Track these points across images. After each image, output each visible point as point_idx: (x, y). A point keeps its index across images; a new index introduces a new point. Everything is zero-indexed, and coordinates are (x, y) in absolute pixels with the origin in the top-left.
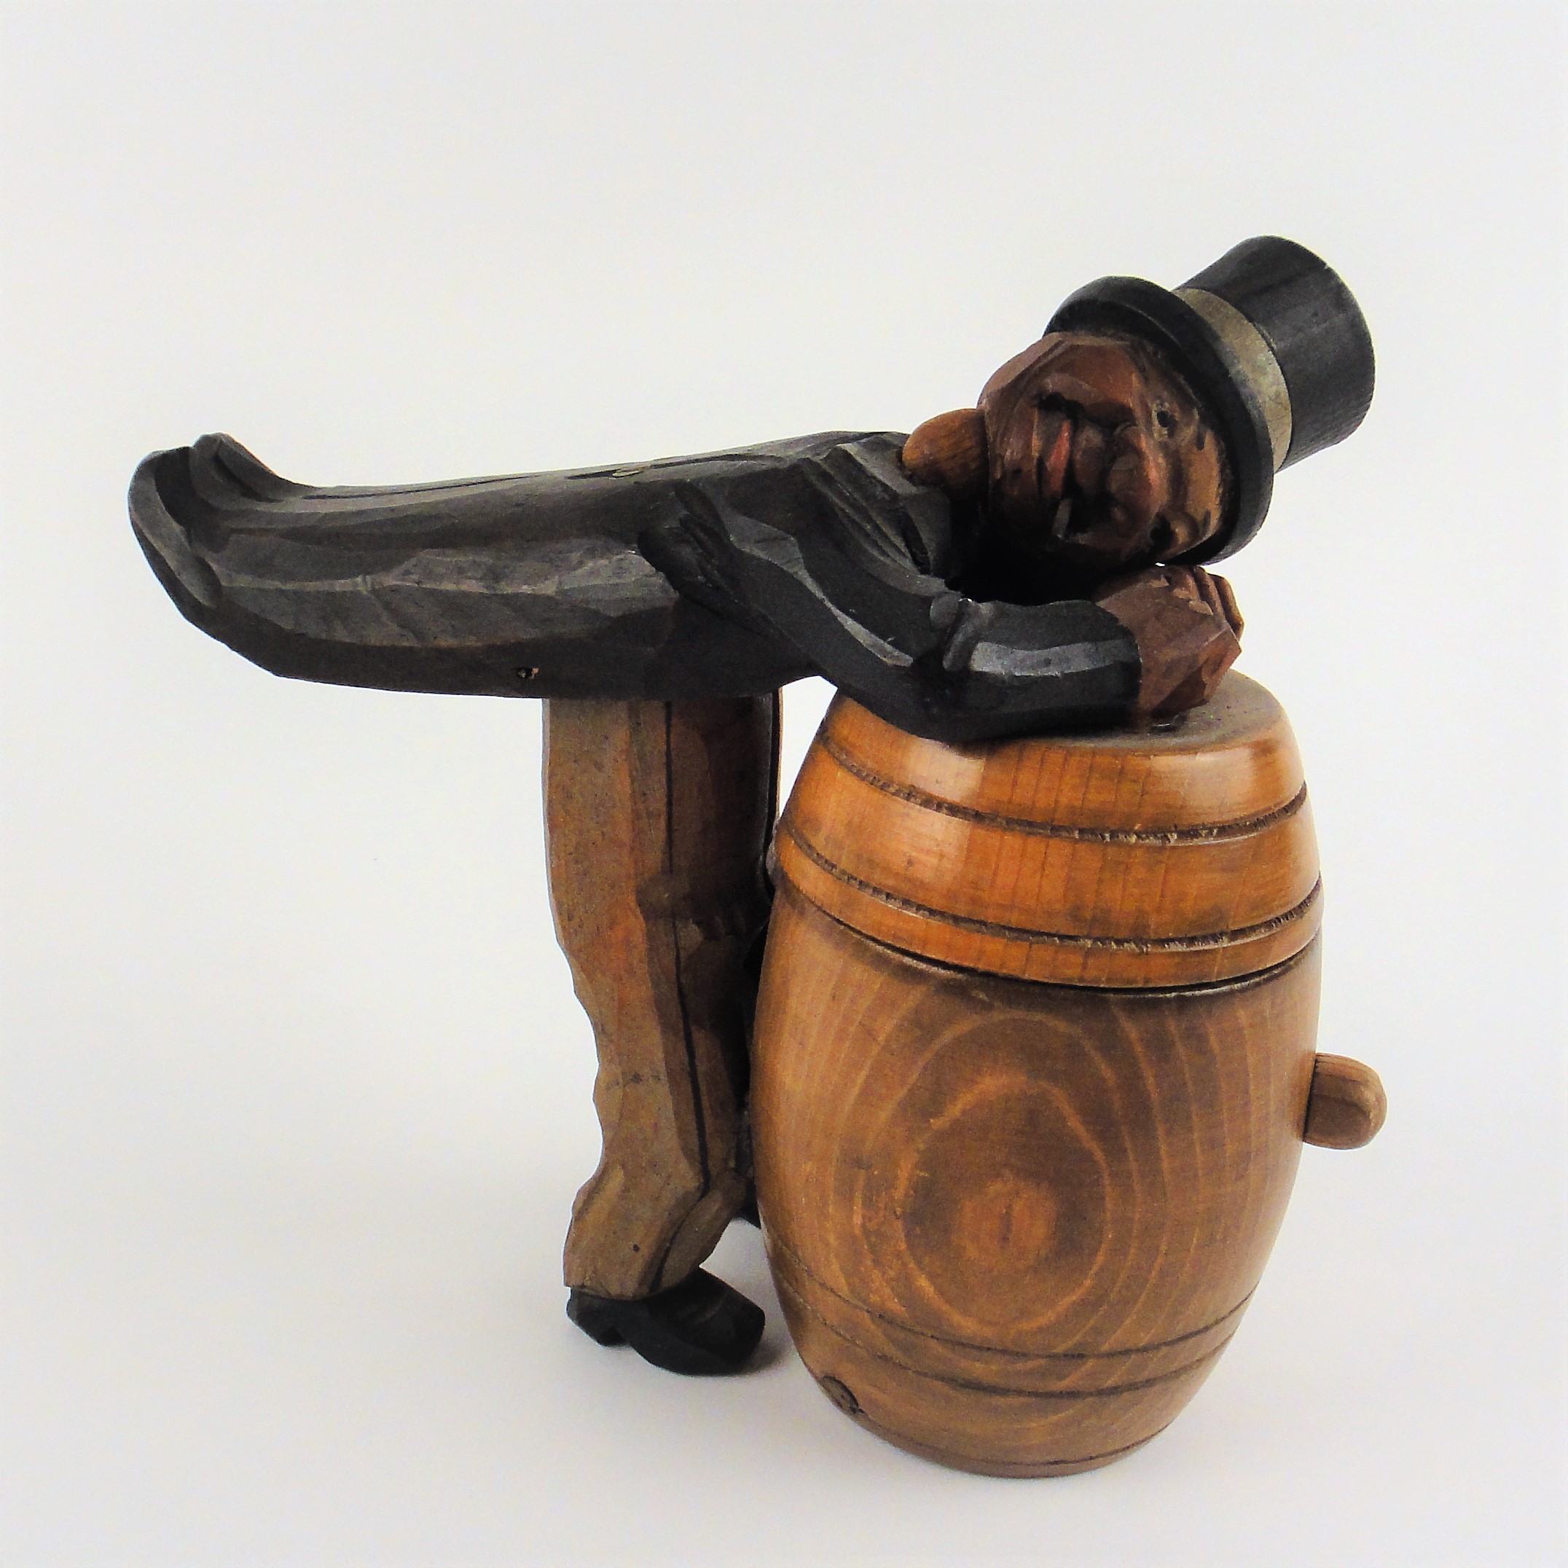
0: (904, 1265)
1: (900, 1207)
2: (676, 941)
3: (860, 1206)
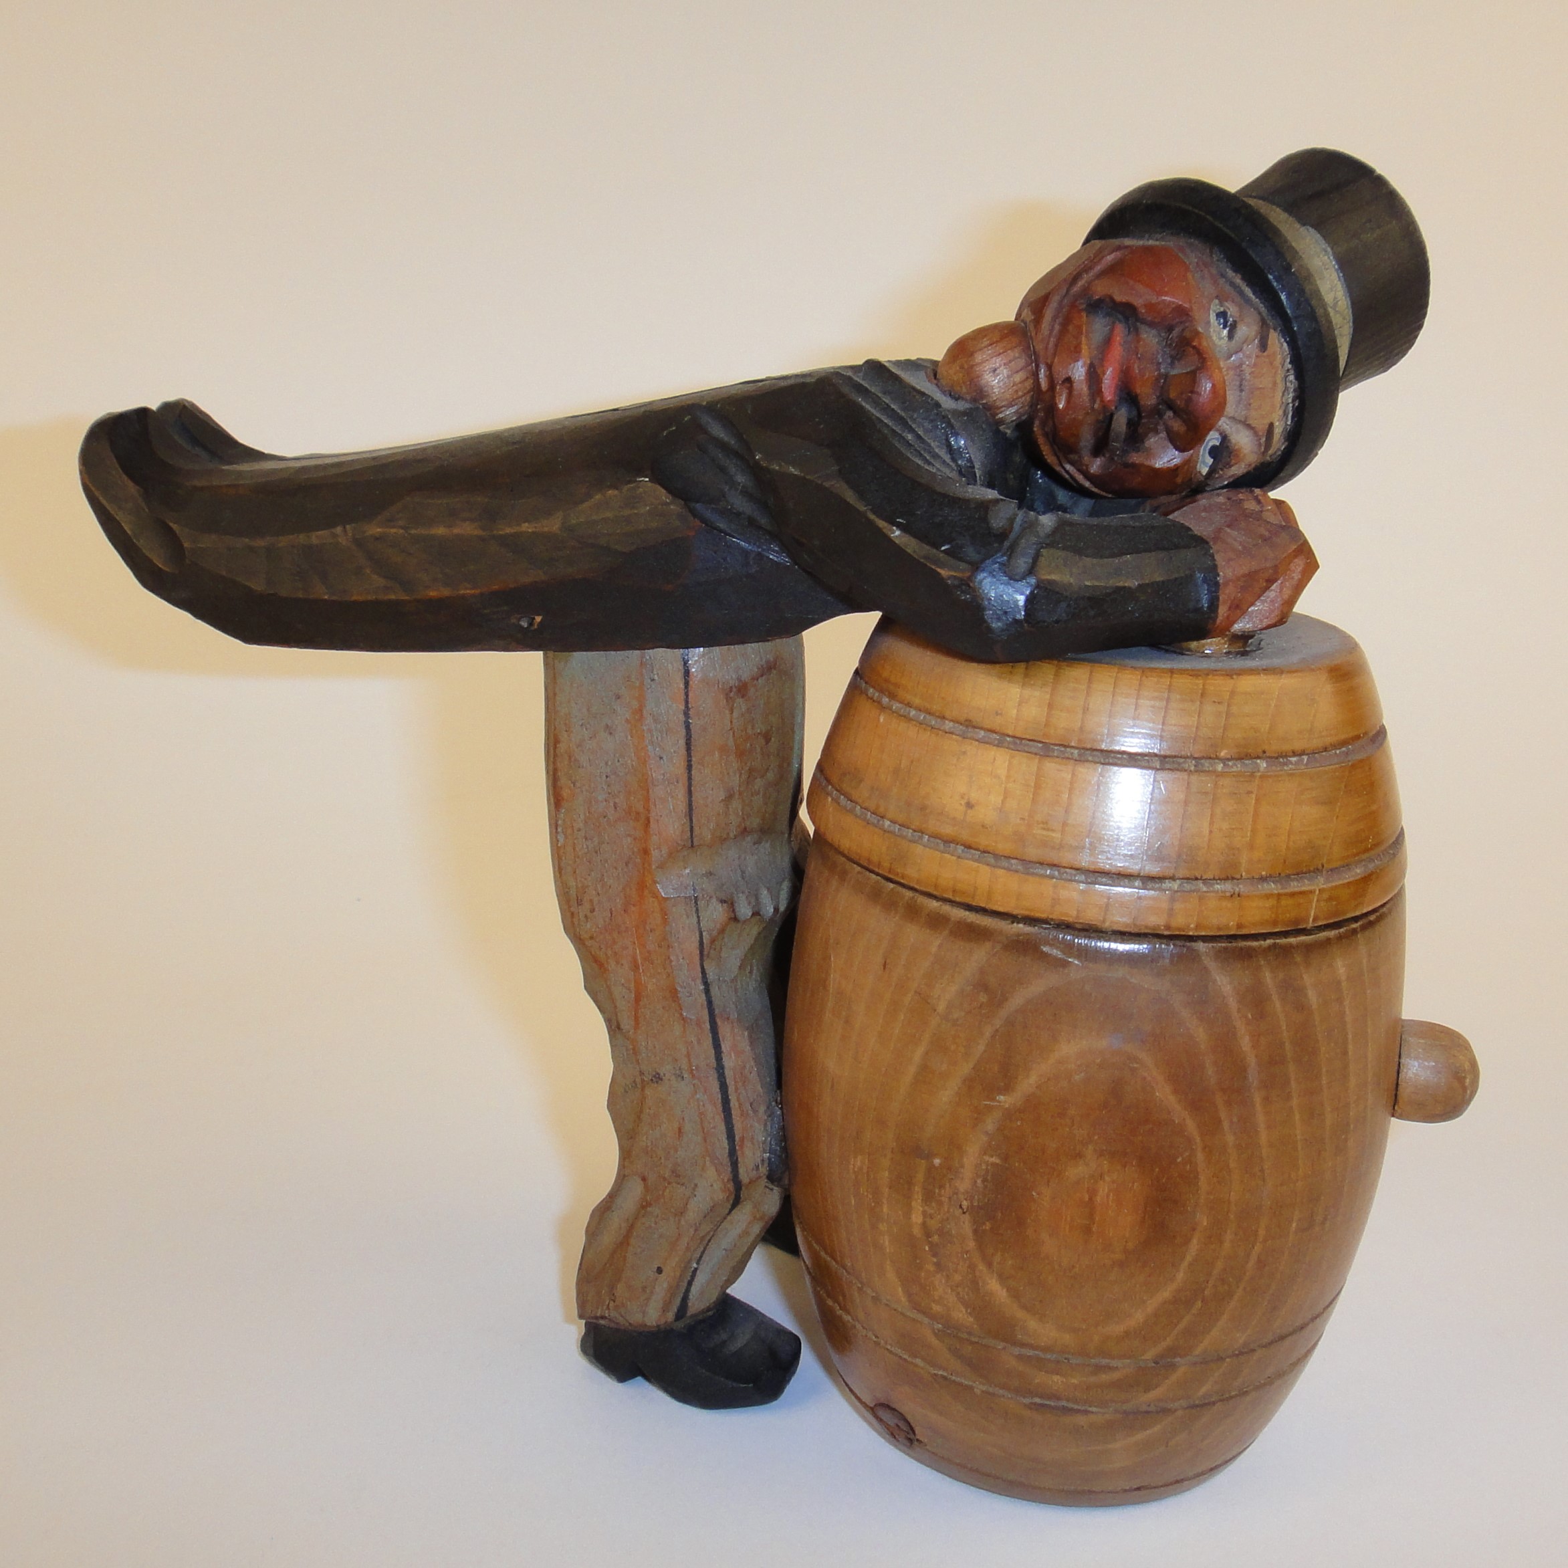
0: (972, 1267)
1: (966, 1199)
2: (699, 922)
3: (919, 1201)
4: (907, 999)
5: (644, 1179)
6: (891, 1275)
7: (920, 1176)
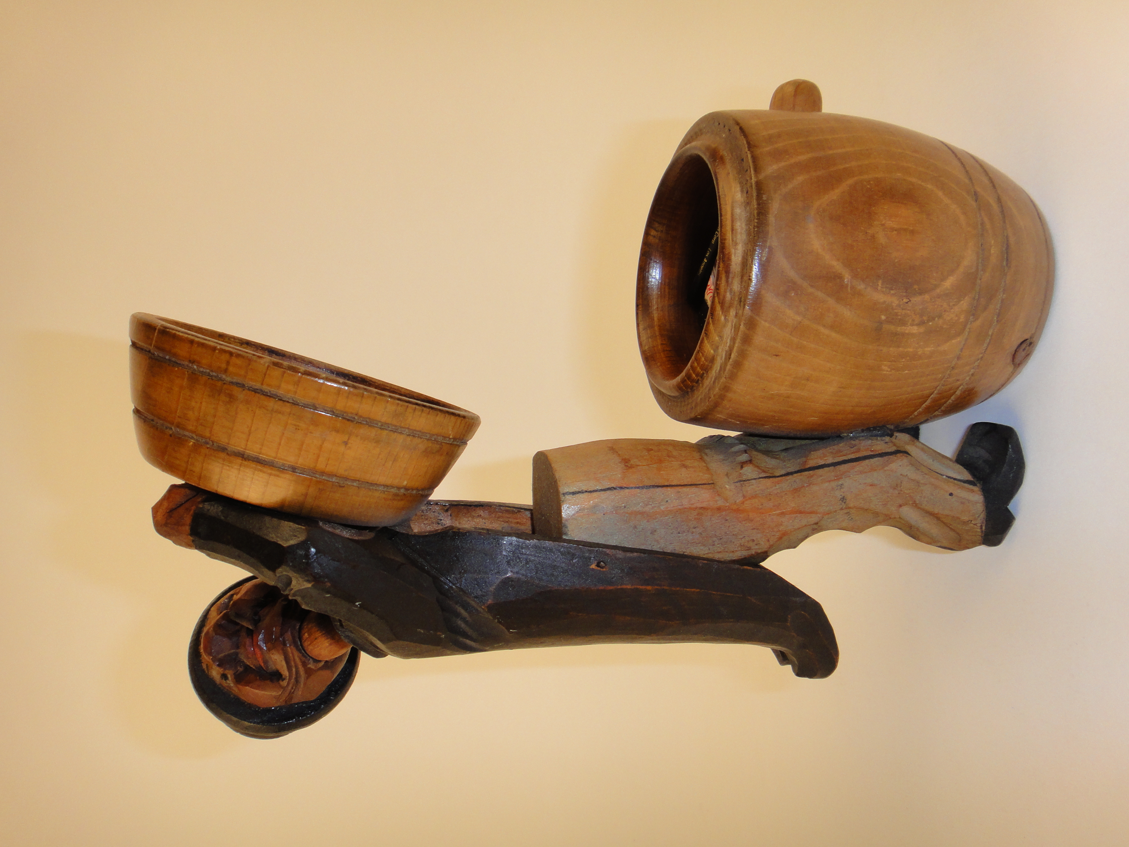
0: (939, 296)
1: (903, 300)
2: (755, 479)
3: (906, 328)
4: (795, 340)
5: (900, 506)
6: (945, 347)
7: (892, 328)
